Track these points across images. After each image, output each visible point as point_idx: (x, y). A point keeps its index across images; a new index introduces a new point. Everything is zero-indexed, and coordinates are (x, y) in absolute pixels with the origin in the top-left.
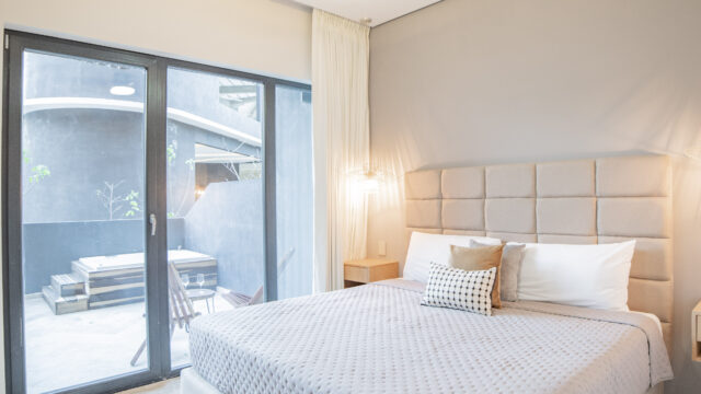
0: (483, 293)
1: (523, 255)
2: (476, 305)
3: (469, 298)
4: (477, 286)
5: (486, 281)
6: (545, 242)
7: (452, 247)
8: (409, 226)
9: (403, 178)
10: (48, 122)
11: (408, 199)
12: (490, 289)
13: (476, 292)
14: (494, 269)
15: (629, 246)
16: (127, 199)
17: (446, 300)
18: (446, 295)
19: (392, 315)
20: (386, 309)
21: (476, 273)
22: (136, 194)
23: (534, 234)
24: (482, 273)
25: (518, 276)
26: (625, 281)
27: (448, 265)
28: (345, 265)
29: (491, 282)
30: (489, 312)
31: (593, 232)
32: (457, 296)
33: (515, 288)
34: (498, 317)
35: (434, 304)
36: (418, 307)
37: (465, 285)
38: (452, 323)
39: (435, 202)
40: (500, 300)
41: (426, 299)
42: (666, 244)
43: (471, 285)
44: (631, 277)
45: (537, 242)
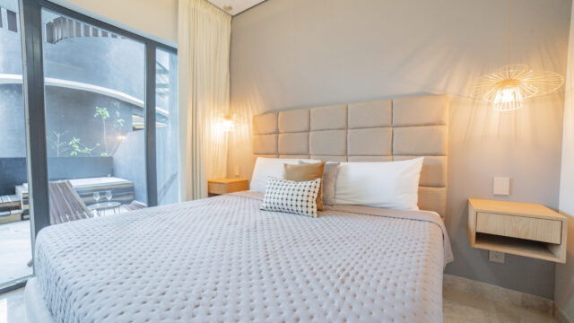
0: (310, 199)
1: (338, 171)
2: (305, 209)
3: (299, 204)
4: (306, 193)
5: (312, 189)
6: (353, 161)
7: (286, 165)
8: (255, 154)
9: (251, 120)
10: (15, 92)
11: (255, 134)
12: (316, 196)
13: (305, 198)
14: (319, 180)
15: (418, 163)
16: (71, 143)
17: (280, 206)
18: (280, 201)
19: (234, 220)
20: (230, 214)
21: (304, 183)
22: (77, 140)
23: (346, 156)
24: (309, 183)
25: (335, 186)
26: (416, 188)
27: (282, 178)
28: (209, 182)
29: (317, 190)
30: (315, 215)
31: (390, 153)
32: (289, 202)
33: (333, 195)
34: (322, 218)
35: (270, 209)
36: (258, 211)
37: (295, 193)
38: (284, 224)
39: (274, 136)
40: (324, 205)
41: (264, 205)
42: (444, 160)
43: (301, 193)
44: (420, 185)
45: (347, 161)
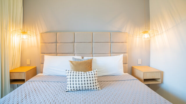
8: (42, 53)
11: (41, 43)
31: (110, 52)
39: (54, 44)
